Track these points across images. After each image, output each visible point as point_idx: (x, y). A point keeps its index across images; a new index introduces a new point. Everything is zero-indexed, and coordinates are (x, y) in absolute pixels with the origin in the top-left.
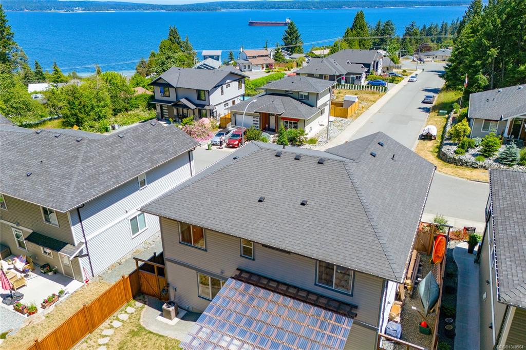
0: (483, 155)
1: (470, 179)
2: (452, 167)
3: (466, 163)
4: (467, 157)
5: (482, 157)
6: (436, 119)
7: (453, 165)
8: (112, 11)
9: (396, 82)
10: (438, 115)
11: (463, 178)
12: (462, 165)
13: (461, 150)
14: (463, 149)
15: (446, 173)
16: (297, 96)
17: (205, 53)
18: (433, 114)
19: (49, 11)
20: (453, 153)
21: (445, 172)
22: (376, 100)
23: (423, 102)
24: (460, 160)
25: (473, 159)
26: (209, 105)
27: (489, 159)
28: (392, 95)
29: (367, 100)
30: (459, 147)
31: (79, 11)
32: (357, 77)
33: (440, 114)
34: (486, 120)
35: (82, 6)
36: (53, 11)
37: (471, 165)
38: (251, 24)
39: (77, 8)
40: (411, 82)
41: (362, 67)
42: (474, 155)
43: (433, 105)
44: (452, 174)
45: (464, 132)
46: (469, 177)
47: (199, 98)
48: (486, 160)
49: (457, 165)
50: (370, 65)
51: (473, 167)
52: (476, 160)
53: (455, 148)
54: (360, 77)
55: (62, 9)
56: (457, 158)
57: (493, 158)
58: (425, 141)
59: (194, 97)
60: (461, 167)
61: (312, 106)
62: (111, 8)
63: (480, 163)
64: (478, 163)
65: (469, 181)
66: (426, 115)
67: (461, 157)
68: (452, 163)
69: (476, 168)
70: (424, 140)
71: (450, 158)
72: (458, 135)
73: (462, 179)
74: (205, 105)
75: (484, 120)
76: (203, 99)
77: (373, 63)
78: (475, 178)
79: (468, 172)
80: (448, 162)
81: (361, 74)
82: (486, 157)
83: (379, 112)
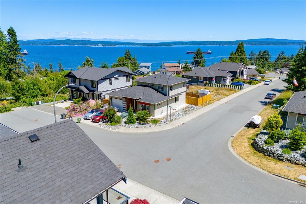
0: (290, 148)
1: (271, 173)
2: (259, 156)
3: (273, 154)
4: (275, 148)
5: (289, 150)
6: (268, 111)
7: (262, 154)
8: (117, 46)
9: (253, 84)
10: (272, 108)
11: (265, 170)
12: (269, 156)
13: (270, 140)
14: (272, 139)
15: (250, 163)
16: (156, 88)
17: (142, 64)
18: (268, 106)
19: (86, 46)
20: (263, 142)
21: (250, 161)
22: (229, 95)
23: (266, 98)
24: (268, 151)
25: (280, 151)
26: (98, 91)
27: (296, 153)
28: (244, 92)
29: (223, 94)
30: (268, 138)
31: (101, 46)
32: (223, 79)
33: (273, 107)
34: (299, 114)
35: (102, 44)
36: (88, 46)
37: (278, 157)
38: (188, 53)
39: (100, 45)
40: (265, 84)
41: (228, 73)
42: (282, 147)
43: (272, 100)
44: (256, 164)
45: (277, 123)
46: (270, 170)
47: (92, 86)
48: (293, 154)
49: (265, 155)
50: (236, 72)
51: (279, 159)
52: (282, 152)
53: (265, 137)
54: (225, 79)
55: (93, 45)
56: (265, 148)
57: (300, 152)
58: (250, 128)
59: (89, 85)
60: (268, 157)
61: (165, 95)
62: (116, 45)
63: (286, 156)
64: (284, 155)
65: (270, 174)
66: (263, 107)
67: (270, 147)
68: (261, 152)
69: (282, 160)
70: (248, 128)
71: (260, 147)
72: (271, 126)
73: (264, 172)
74: (95, 91)
75: (297, 114)
76: (94, 87)
77: (239, 71)
78: (277, 171)
79: (272, 164)
80: (258, 151)
81: (226, 77)
82: (293, 150)
83: (226, 103)
